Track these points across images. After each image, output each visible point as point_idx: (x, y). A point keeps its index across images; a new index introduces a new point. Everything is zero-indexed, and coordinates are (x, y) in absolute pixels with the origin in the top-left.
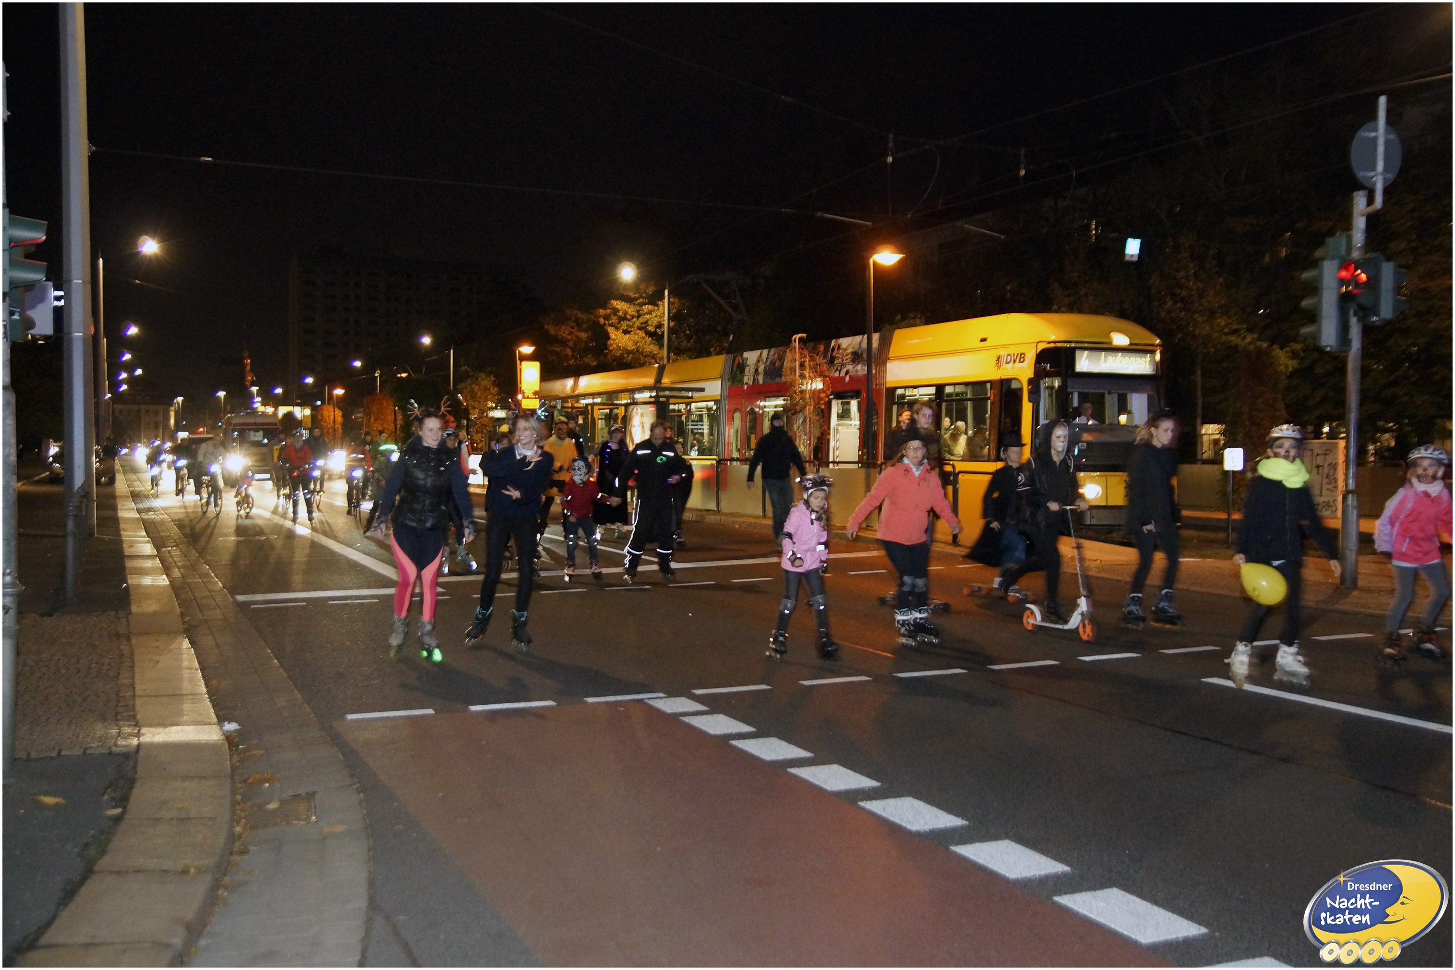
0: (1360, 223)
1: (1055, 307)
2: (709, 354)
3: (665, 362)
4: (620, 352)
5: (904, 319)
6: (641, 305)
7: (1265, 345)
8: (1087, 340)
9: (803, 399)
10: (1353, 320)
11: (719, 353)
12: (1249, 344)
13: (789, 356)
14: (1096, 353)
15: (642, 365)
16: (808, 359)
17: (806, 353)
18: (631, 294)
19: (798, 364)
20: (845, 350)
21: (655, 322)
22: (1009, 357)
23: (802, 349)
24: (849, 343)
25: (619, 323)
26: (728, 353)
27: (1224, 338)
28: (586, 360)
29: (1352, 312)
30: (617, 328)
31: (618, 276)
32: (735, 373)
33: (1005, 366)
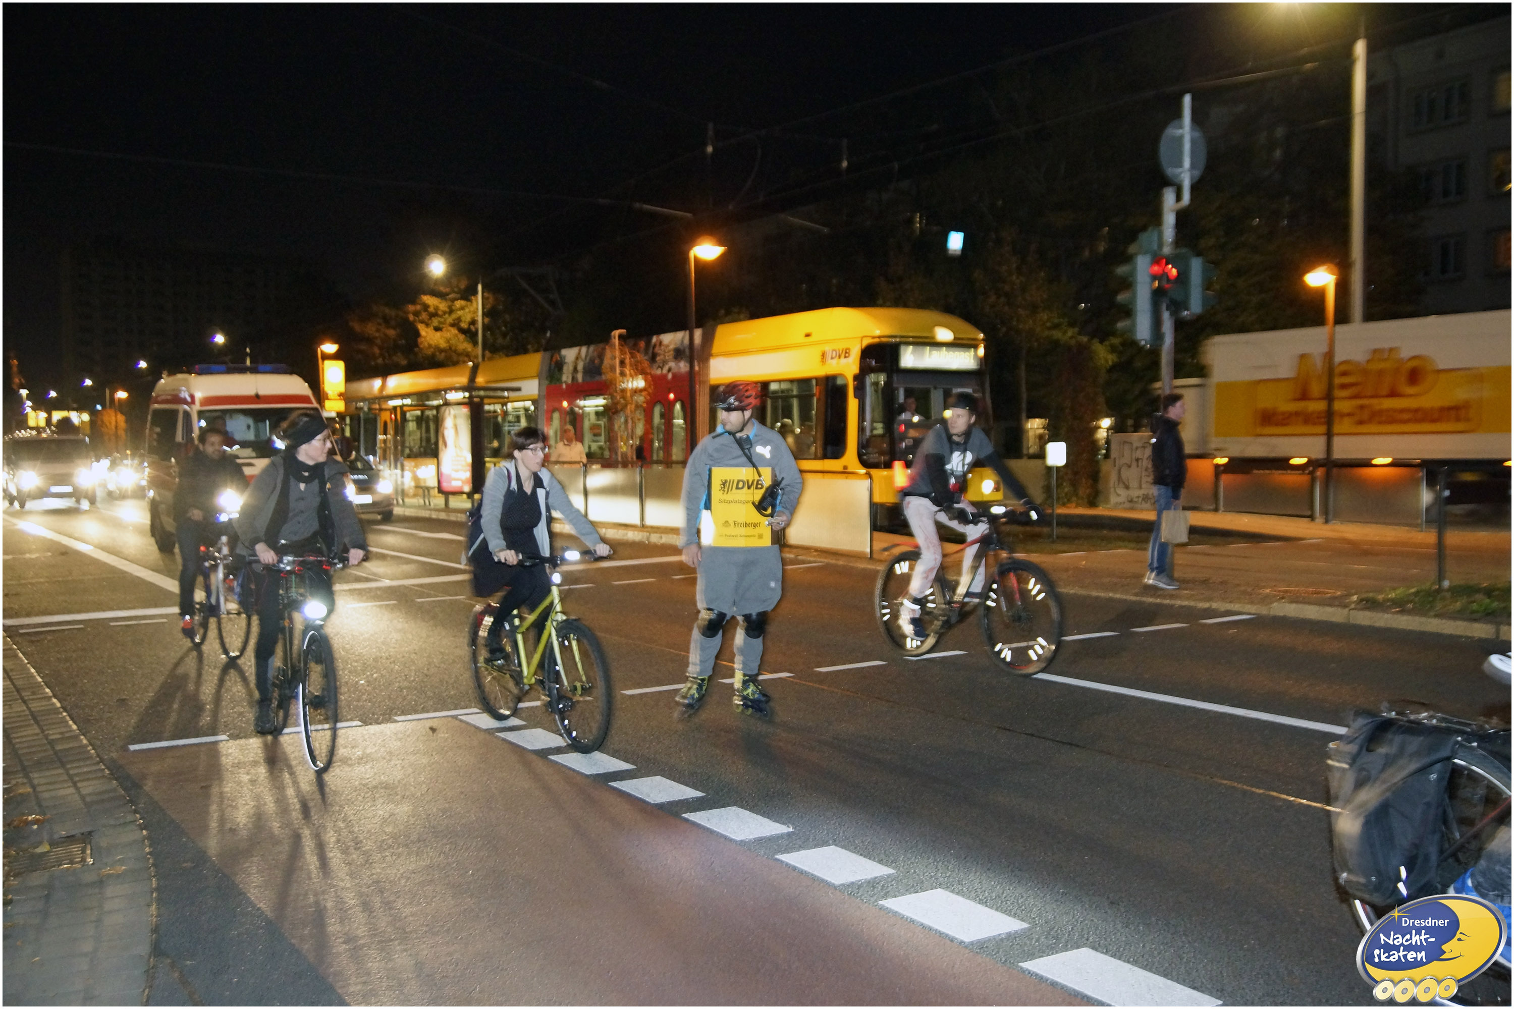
0: (1169, 219)
1: (880, 301)
2: (526, 351)
3: (480, 359)
4: (432, 350)
5: (728, 313)
6: (453, 300)
7: (1084, 339)
8: (911, 334)
9: (624, 397)
10: (1166, 316)
11: (537, 351)
12: (1071, 338)
13: (608, 353)
14: (920, 348)
15: (455, 364)
16: (628, 356)
17: (627, 350)
18: (442, 289)
19: (617, 361)
20: (667, 346)
21: (468, 318)
22: (834, 353)
23: (622, 346)
24: (671, 339)
25: (430, 318)
26: (545, 350)
27: (1046, 333)
28: (395, 358)
29: (1164, 306)
30: (427, 325)
31: (426, 271)
32: (553, 372)
33: (830, 361)
